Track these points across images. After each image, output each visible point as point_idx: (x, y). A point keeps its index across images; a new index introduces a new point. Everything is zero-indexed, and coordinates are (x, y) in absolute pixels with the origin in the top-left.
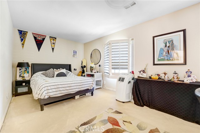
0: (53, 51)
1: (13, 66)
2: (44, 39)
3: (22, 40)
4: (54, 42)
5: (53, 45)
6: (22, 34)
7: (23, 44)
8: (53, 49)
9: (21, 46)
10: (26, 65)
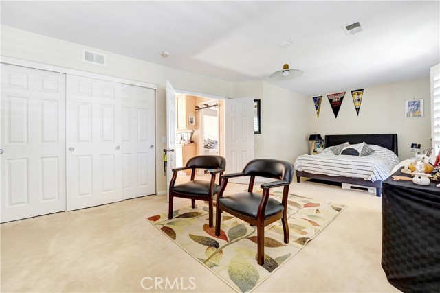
0: (358, 113)
1: (306, 139)
2: (342, 99)
3: (317, 107)
4: (360, 96)
5: (357, 103)
6: (317, 100)
7: (318, 113)
8: (358, 110)
9: (316, 114)
10: (317, 138)
